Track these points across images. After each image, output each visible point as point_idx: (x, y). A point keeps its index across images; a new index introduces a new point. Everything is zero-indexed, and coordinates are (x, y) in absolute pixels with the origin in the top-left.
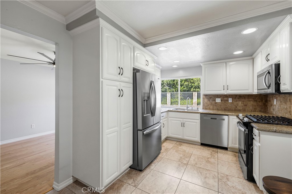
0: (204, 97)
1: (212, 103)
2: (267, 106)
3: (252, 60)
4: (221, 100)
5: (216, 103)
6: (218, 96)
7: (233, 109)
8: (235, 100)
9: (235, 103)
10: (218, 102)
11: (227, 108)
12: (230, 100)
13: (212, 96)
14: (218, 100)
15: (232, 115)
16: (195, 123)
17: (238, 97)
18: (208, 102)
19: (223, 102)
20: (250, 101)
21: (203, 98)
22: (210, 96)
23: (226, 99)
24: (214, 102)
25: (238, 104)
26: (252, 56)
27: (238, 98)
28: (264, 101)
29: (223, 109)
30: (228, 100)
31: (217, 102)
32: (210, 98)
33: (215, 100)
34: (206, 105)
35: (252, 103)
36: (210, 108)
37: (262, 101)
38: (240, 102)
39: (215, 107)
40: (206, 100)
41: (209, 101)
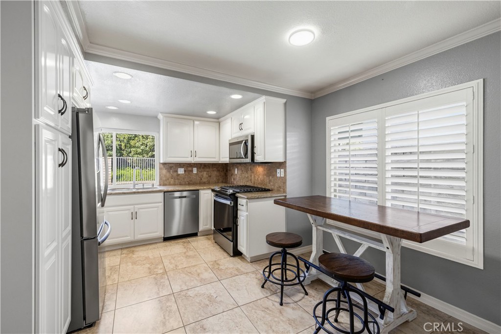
0: (162, 166)
1: (172, 176)
2: (227, 176)
3: (218, 124)
4: (185, 171)
5: (178, 175)
6: (180, 165)
7: (198, 182)
8: (200, 170)
9: (200, 174)
10: (181, 173)
11: (191, 181)
12: (195, 170)
13: (172, 165)
14: (181, 171)
15: (204, 189)
16: (156, 209)
17: (203, 166)
18: (168, 174)
19: (187, 173)
20: (214, 171)
21: (160, 169)
22: (170, 165)
23: (190, 169)
24: (175, 174)
25: (202, 175)
26: (218, 119)
27: (203, 168)
28: (225, 171)
29: (187, 183)
30: (192, 171)
31: (179, 173)
32: (171, 168)
33: (177, 171)
34: (164, 179)
35: (215, 173)
36: (170, 182)
37: (223, 171)
38: (205, 173)
39: (177, 181)
40: (164, 171)
41: (169, 172)
